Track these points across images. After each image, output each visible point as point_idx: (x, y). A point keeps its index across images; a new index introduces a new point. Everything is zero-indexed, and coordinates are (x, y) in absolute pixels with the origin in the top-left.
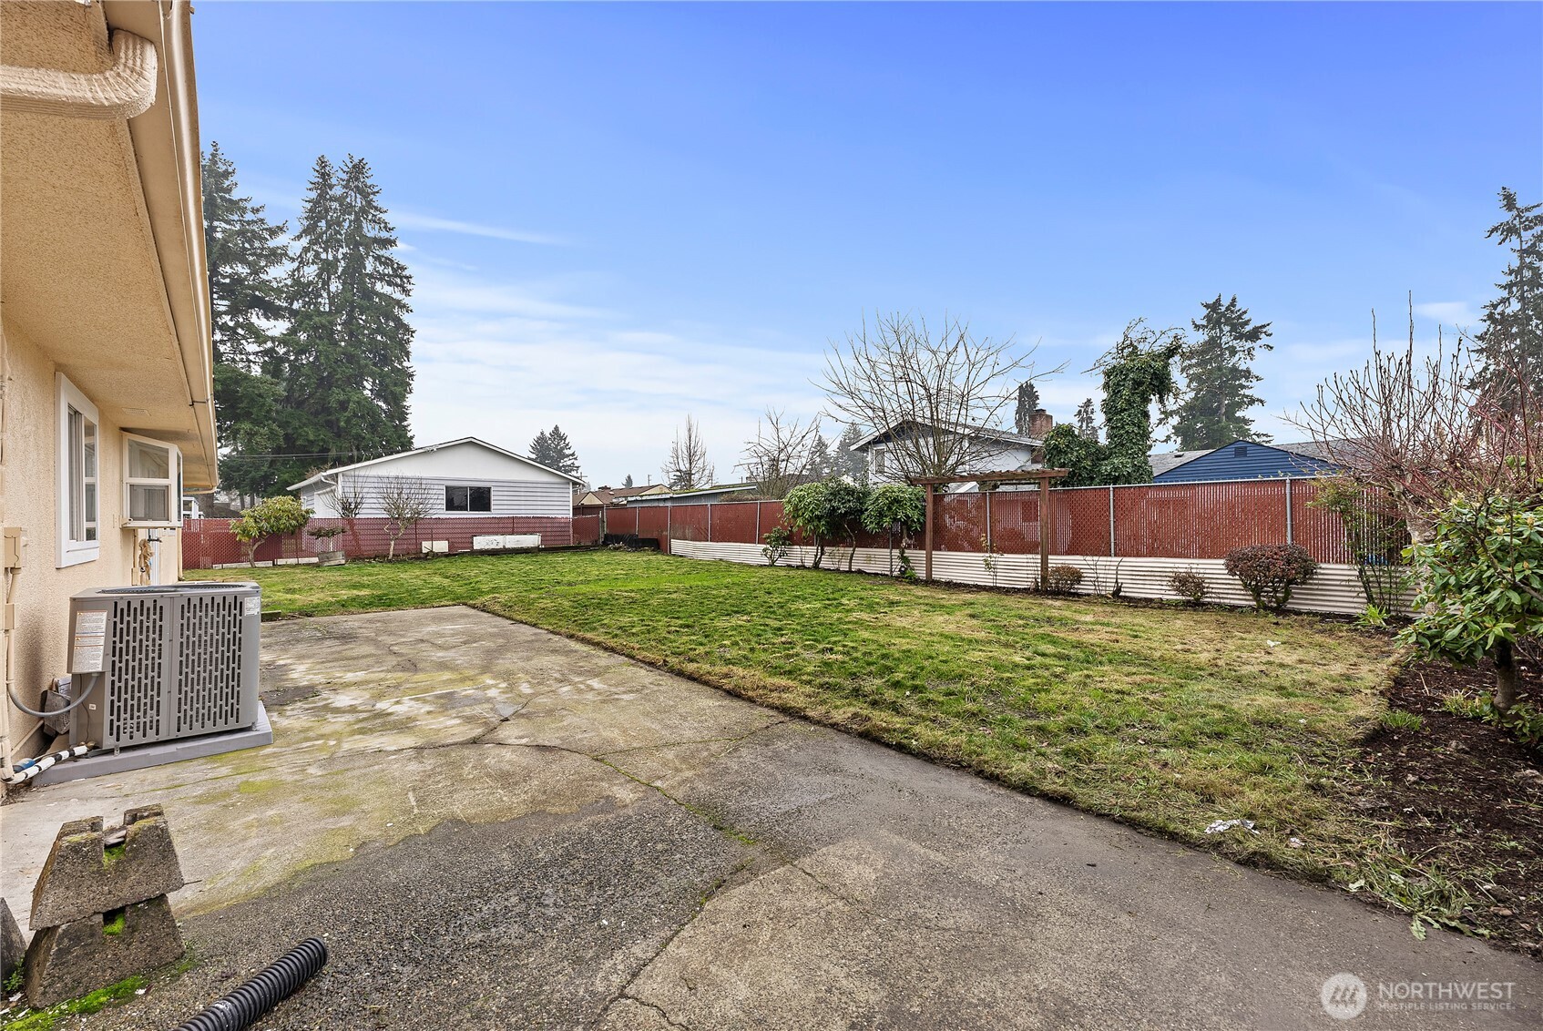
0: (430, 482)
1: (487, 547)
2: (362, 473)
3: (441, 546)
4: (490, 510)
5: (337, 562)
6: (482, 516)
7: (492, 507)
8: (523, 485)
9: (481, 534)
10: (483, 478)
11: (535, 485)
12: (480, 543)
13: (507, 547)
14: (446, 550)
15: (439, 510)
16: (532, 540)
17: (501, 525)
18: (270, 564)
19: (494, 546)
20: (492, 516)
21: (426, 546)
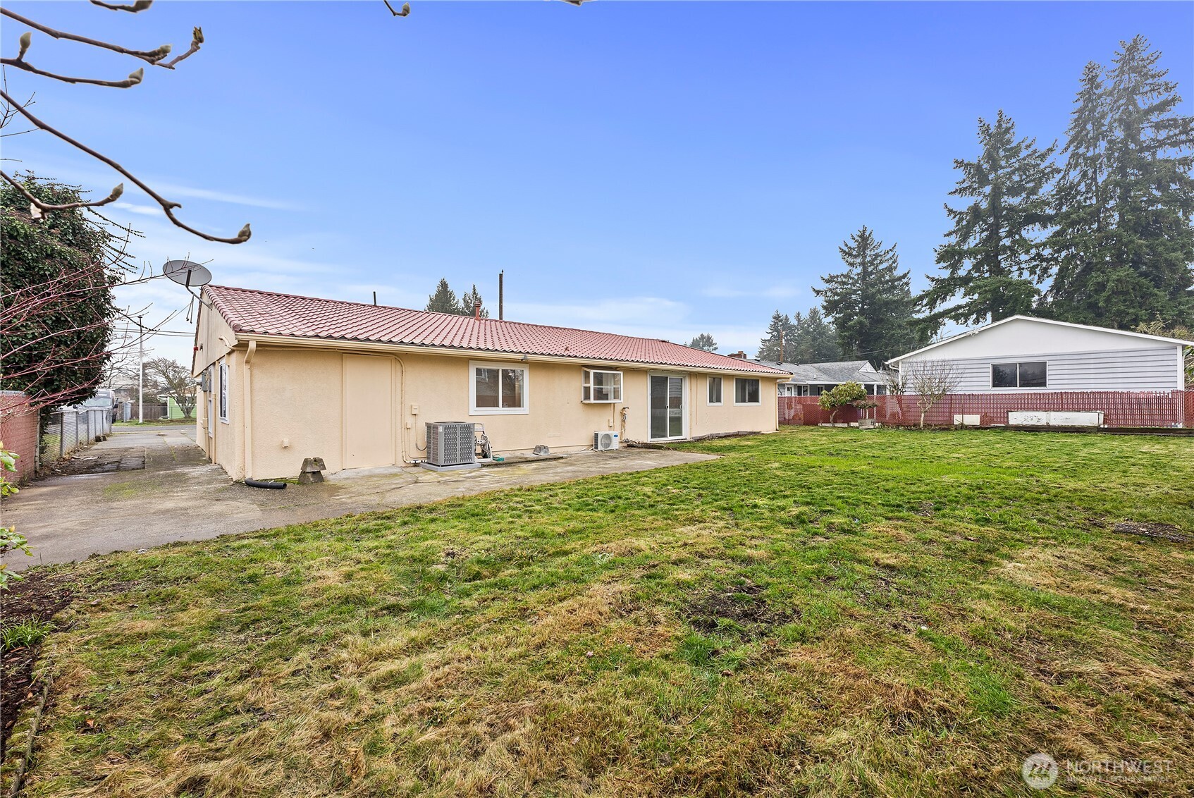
0: (959, 362)
1: (1025, 423)
2: (915, 360)
3: (973, 420)
4: (1045, 386)
5: (866, 427)
6: (1026, 392)
7: (1048, 382)
8: (1093, 356)
9: (1017, 410)
10: (1036, 353)
11: (1111, 355)
12: (1016, 418)
13: (1051, 424)
14: (978, 423)
15: (983, 385)
16: (1091, 419)
17: (1044, 401)
18: (846, 425)
19: (1034, 422)
20: (1047, 391)
21: (957, 419)
